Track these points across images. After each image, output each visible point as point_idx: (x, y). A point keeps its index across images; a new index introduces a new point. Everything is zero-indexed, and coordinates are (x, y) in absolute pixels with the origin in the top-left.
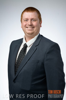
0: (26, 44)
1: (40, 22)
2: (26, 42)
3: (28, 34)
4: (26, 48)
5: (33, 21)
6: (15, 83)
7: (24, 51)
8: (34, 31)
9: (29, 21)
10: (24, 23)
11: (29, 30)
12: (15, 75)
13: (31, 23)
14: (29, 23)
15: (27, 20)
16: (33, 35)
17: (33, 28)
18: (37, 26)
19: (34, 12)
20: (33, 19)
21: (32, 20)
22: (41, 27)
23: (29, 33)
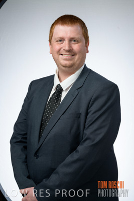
0: (59, 85)
1: (86, 43)
2: (61, 81)
3: (64, 67)
4: (61, 93)
5: (73, 42)
6: (37, 157)
7: (56, 99)
8: (75, 61)
9: (66, 42)
10: (57, 46)
11: (66, 60)
12: (39, 141)
13: (70, 46)
14: (65, 45)
15: (62, 40)
16: (72, 68)
17: (73, 55)
18: (80, 52)
19: (76, 25)
20: (73, 38)
21: (71, 40)
22: (88, 52)
23: (66, 64)
